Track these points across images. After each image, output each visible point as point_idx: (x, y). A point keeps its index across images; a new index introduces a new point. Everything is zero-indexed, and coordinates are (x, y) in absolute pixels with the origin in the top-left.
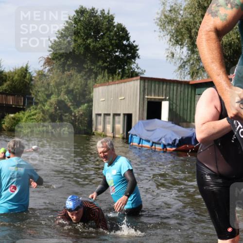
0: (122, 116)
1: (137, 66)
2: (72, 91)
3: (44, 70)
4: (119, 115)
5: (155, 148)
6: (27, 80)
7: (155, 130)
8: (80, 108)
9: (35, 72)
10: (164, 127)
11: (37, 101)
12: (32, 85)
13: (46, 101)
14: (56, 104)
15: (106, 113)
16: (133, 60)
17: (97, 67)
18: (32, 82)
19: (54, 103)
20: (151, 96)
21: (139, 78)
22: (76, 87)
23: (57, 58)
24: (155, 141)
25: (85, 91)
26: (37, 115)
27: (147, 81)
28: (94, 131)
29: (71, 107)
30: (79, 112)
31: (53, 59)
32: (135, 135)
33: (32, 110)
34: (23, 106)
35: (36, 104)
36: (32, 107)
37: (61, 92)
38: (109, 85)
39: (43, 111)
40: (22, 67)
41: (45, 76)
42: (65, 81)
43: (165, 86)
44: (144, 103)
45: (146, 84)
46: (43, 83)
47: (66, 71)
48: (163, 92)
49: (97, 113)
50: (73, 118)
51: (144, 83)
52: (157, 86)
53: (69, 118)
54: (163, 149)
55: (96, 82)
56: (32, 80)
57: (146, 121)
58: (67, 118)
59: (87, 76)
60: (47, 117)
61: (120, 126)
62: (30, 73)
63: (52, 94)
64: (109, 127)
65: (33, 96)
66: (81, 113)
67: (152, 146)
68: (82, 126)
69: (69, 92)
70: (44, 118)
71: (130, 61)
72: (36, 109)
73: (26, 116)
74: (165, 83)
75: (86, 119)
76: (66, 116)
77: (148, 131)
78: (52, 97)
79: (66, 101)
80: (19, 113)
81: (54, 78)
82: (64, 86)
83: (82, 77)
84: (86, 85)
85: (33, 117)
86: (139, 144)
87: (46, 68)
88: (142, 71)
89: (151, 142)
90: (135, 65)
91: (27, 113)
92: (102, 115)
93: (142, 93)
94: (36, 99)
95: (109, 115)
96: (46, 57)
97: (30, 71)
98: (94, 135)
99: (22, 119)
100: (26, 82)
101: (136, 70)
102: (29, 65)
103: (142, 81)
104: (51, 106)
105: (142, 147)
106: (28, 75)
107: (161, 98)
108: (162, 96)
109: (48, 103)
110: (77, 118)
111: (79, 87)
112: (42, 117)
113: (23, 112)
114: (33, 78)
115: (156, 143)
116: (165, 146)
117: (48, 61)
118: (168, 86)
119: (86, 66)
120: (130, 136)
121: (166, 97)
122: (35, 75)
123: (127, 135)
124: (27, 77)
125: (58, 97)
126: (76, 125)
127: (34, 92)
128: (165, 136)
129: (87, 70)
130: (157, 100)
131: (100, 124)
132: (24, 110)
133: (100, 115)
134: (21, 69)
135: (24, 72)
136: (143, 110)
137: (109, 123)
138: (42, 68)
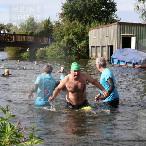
0: (107, 47)
1: (116, 16)
2: (77, 33)
3: (59, 21)
4: (105, 46)
5: (128, 66)
6: (49, 28)
7: (128, 54)
8: (81, 43)
9: (54, 22)
10: (133, 53)
11: (56, 40)
12: (52, 30)
13: (61, 40)
14: (67, 41)
15: (97, 45)
16: (113, 12)
17: (91, 18)
18: (53, 29)
19: (66, 41)
20: (125, 34)
21: (117, 23)
22: (78, 30)
23: (67, 13)
24: (127, 61)
25: (84, 32)
26: (56, 48)
27: (122, 25)
28: (90, 57)
29: (76, 43)
30: (81, 45)
31: (65, 14)
32: (115, 58)
33: (53, 45)
34: (48, 43)
35: (55, 41)
36: (53, 44)
37: (70, 34)
38: (99, 28)
39: (60, 46)
40: (47, 20)
41: (60, 24)
42: (72, 27)
43: (133, 28)
44: (120, 38)
45: (122, 27)
46: (59, 29)
47: (73, 21)
48: (132, 31)
49: (92, 46)
50: (77, 49)
51: (120, 26)
52: (128, 28)
53: (75, 50)
54: (133, 66)
55: (90, 27)
56: (52, 27)
57: (122, 49)
58: (74, 49)
59: (85, 23)
60: (62, 49)
61: (106, 53)
62: (51, 23)
63: (64, 35)
64: (99, 54)
65: (53, 37)
66: (82, 46)
67: (126, 64)
68: (83, 54)
69: (75, 34)
70: (60, 50)
71: (111, 13)
72: (55, 45)
73: (49, 49)
74: (133, 26)
75: (85, 50)
76: (73, 48)
77: (123, 55)
78: (64, 37)
79: (73, 39)
80: (45, 47)
81: (65, 25)
82: (71, 30)
83: (82, 24)
84: (85, 29)
85: (53, 50)
86: (118, 64)
87: (60, 19)
88: (119, 18)
89: (125, 62)
90: (115, 15)
91: (50, 47)
92: (95, 47)
93: (119, 33)
94: (55, 39)
95: (99, 46)
96: (60, 13)
97: (51, 22)
98: (90, 59)
99: (47, 51)
100: (49, 29)
101: (115, 18)
102: (50, 18)
103: (119, 25)
104: (64, 43)
105: (119, 65)
106: (50, 24)
107: (131, 35)
108: (132, 34)
109: (62, 41)
110: (80, 49)
111: (80, 30)
112: (59, 49)
113: (48, 47)
114: (53, 26)
115: (128, 63)
116: (134, 64)
117: (62, 16)
118: (135, 27)
119: (84, 18)
120: (112, 59)
121: (134, 34)
122: (54, 24)
123: (110, 58)
124: (50, 25)
125: (68, 37)
126: (79, 53)
127: (54, 34)
128: (134, 58)
129: (85, 20)
130: (128, 37)
131: (94, 52)
132: (48, 45)
133: (94, 47)
134: (46, 21)
135: (48, 22)
136: (120, 43)
137: (99, 51)
138: (58, 19)
